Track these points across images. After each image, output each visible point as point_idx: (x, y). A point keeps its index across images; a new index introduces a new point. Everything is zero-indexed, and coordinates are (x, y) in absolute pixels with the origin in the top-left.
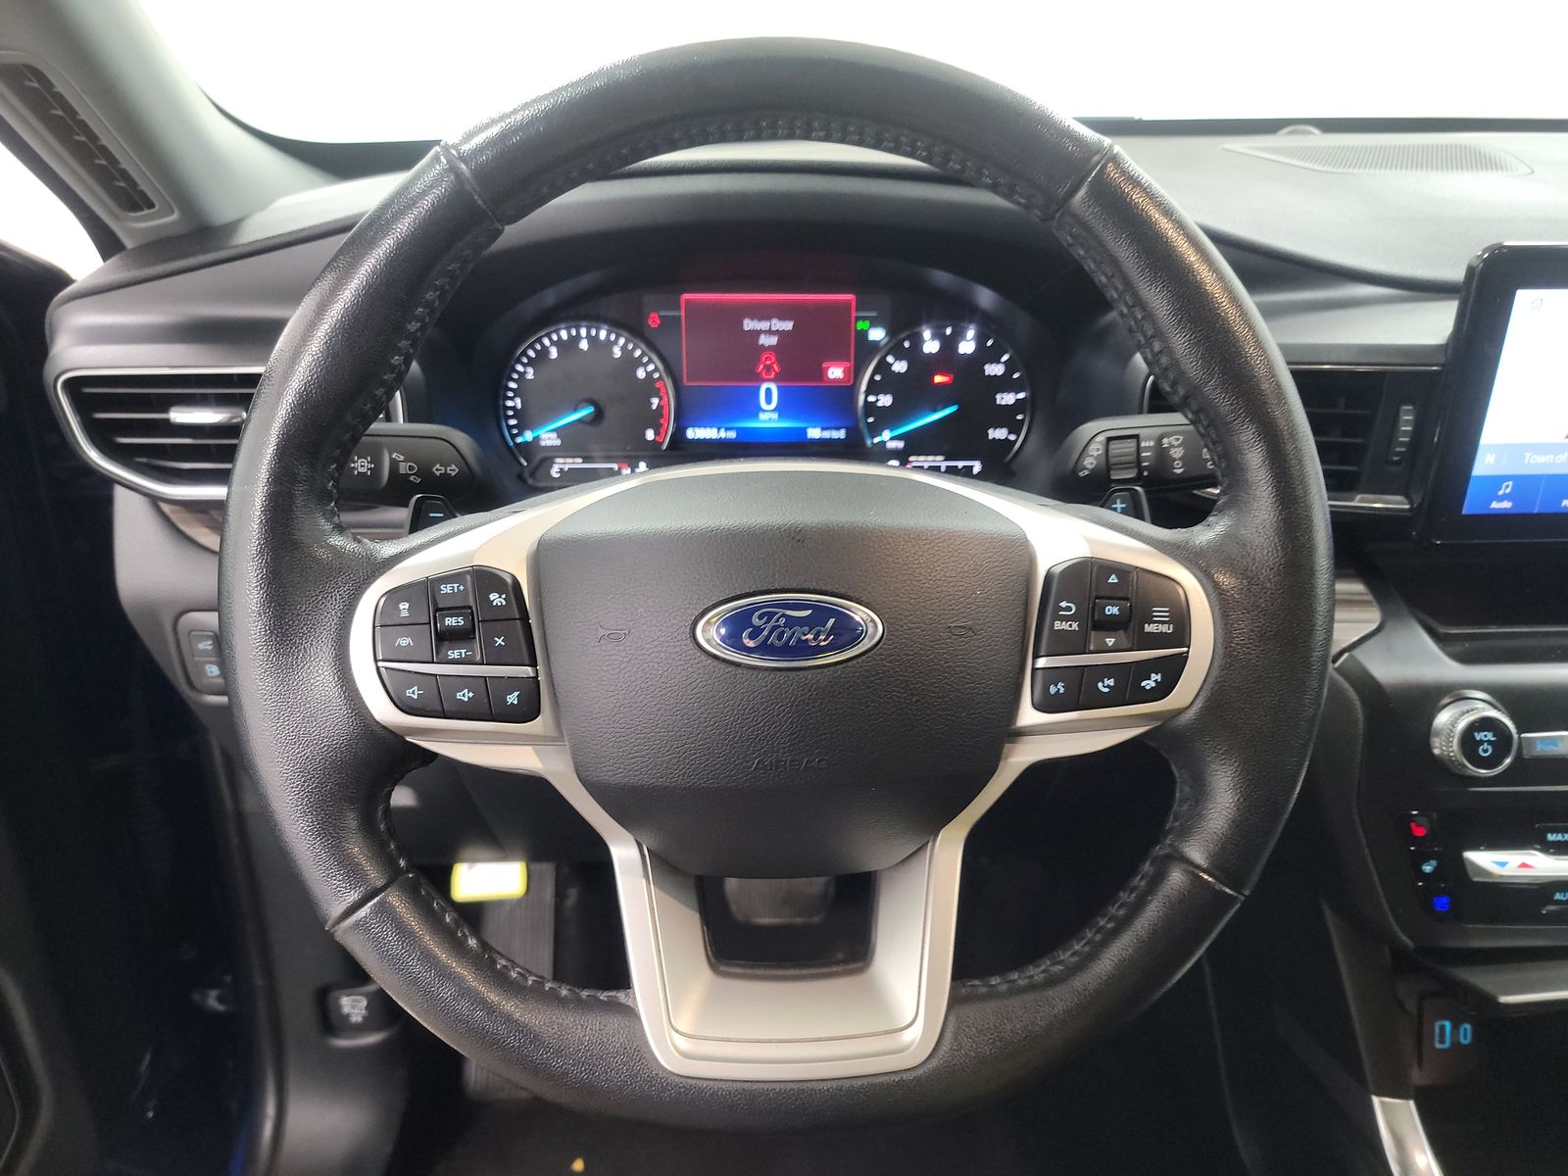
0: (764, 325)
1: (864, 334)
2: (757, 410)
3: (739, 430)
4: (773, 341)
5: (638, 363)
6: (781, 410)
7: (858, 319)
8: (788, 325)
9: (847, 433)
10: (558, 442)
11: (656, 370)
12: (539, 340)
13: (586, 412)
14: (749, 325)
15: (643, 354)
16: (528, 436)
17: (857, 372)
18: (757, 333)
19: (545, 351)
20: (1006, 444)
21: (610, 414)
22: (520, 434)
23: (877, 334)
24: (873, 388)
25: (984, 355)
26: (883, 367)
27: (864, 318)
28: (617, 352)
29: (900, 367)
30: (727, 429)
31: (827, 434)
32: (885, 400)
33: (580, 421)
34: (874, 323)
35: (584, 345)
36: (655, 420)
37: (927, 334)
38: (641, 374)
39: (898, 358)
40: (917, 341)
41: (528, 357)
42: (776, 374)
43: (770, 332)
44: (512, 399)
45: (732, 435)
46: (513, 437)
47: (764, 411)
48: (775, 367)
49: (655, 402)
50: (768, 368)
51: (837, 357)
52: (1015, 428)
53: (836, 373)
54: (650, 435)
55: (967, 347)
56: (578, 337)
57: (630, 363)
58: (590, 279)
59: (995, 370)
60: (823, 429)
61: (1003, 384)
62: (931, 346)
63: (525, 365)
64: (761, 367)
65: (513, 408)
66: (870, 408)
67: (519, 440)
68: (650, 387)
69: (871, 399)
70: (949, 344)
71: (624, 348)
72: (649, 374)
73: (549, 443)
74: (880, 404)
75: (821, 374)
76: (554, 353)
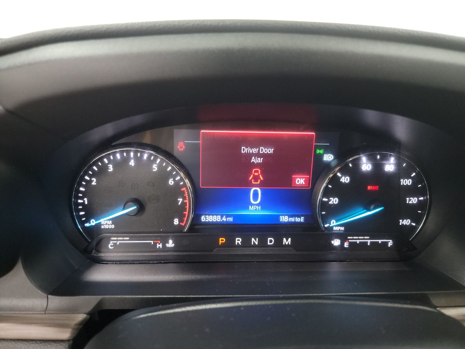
0: (255, 151)
1: (321, 156)
2: (247, 204)
3: (235, 217)
4: (260, 160)
5: (169, 175)
6: (263, 205)
7: (317, 147)
8: (270, 151)
9: (305, 219)
10: (113, 226)
11: (181, 179)
12: (101, 159)
13: (133, 208)
14: (245, 150)
15: (173, 170)
16: (93, 222)
17: (315, 181)
18: (250, 156)
19: (105, 167)
20: (411, 229)
21: (150, 208)
22: (88, 221)
23: (328, 158)
24: (327, 193)
25: (401, 173)
26: (335, 180)
27: (320, 148)
28: (155, 168)
29: (345, 180)
30: (227, 216)
31: (292, 220)
32: (334, 201)
33: (127, 214)
34: (327, 150)
35: (132, 163)
36: (180, 212)
37: (364, 159)
38: (171, 182)
39: (344, 174)
40: (357, 163)
41: (93, 171)
42: (261, 181)
43: (258, 155)
44: (82, 198)
45: (231, 219)
46: (82, 223)
47: (252, 205)
48: (261, 176)
49: (180, 200)
50: (256, 178)
51: (301, 171)
52: (417, 219)
53: (300, 181)
54: (176, 222)
55: (390, 166)
56: (128, 159)
57: (164, 176)
58: (138, 119)
59: (407, 182)
60: (290, 216)
61: (412, 191)
62: (366, 166)
63: (91, 176)
64: (252, 176)
65: (83, 204)
66: (324, 206)
67: (87, 225)
68: (177, 190)
69: (325, 199)
70: (378, 167)
71: (160, 166)
72: (177, 183)
73: (107, 227)
74: (330, 203)
75: (290, 181)
76: (111, 168)
